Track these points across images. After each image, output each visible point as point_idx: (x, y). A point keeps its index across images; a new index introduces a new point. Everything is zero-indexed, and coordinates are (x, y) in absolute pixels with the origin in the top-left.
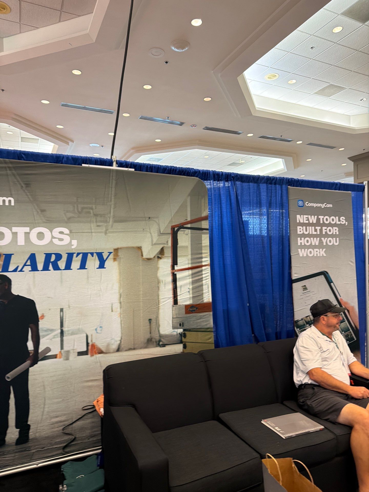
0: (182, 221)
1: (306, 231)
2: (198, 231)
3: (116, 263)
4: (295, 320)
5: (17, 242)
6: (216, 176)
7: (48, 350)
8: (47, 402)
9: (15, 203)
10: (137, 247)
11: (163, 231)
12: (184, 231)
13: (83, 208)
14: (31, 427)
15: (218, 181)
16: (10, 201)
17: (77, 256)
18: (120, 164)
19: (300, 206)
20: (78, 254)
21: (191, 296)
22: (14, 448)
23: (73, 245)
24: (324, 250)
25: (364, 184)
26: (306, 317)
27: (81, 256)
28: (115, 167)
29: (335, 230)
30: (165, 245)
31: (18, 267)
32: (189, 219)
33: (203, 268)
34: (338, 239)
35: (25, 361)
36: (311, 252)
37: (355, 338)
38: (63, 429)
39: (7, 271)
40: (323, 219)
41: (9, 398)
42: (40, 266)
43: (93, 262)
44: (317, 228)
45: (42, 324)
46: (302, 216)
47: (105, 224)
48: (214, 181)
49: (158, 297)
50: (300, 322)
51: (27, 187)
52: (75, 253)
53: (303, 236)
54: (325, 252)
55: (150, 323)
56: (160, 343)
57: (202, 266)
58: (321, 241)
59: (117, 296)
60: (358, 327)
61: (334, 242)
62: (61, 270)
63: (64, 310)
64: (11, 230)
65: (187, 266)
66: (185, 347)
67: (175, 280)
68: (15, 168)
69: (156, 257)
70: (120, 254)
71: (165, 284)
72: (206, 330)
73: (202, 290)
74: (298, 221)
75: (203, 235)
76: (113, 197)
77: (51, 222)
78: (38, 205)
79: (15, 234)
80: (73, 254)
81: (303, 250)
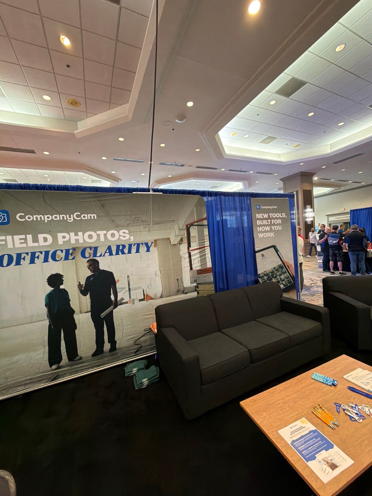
0: (192, 221)
1: (262, 223)
2: (201, 227)
3: (156, 248)
4: (258, 274)
5: (100, 240)
6: (210, 194)
7: (122, 299)
8: (124, 328)
9: (97, 217)
10: (167, 238)
11: (182, 227)
12: (193, 227)
13: (135, 218)
14: (117, 342)
15: (211, 196)
16: (94, 216)
17: (134, 246)
18: (155, 190)
19: (258, 209)
20: (135, 244)
21: (200, 264)
22: (109, 354)
23: (131, 239)
24: (273, 233)
25: (294, 193)
26: (264, 272)
27: (136, 245)
28: (151, 192)
29: (279, 221)
30: (183, 236)
31: (102, 254)
32: (196, 220)
33: (206, 248)
34: (281, 226)
35: (110, 306)
36: (265, 235)
37: (293, 282)
38: (135, 342)
39: (96, 256)
40: (272, 215)
41: (103, 327)
42: (114, 253)
43: (143, 249)
44: (268, 220)
45: (118, 285)
46: (259, 214)
47: (148, 226)
48: (209, 196)
49: (181, 266)
50: (261, 275)
51: (102, 207)
52: (133, 244)
53: (261, 226)
55: (178, 281)
56: (184, 292)
58: (271, 228)
59: (158, 267)
60: (294, 275)
61: (279, 228)
62: (126, 254)
63: (130, 276)
64: (96, 233)
65: (196, 248)
66: (198, 293)
67: (190, 256)
68: (95, 197)
69: (179, 243)
70: (157, 243)
71: (185, 258)
72: (209, 283)
73: (206, 261)
74: (257, 218)
75: (204, 229)
76: (151, 210)
77: (118, 227)
78: (110, 218)
79: (98, 235)
80: (132, 244)
81: (261, 234)
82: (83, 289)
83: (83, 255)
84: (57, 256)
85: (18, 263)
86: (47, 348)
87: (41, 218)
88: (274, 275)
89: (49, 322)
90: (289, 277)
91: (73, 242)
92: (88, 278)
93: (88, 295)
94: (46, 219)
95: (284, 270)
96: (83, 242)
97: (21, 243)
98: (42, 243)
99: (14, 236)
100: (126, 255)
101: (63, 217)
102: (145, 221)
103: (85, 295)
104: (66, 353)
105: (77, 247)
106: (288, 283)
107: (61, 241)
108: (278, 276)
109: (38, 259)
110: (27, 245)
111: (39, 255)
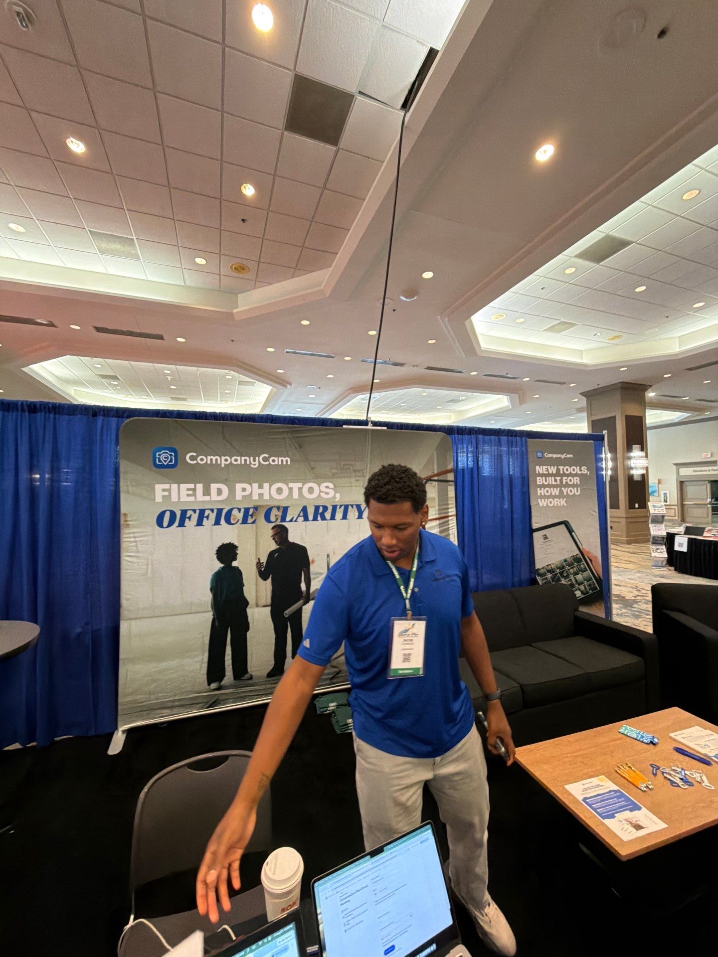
0: (430, 474)
1: (546, 481)
2: (445, 483)
4: (537, 568)
5: (292, 495)
6: (460, 431)
9: (290, 462)
12: (432, 483)
13: (344, 465)
15: (462, 434)
16: (287, 461)
17: (340, 508)
18: (375, 424)
19: (539, 458)
20: (341, 506)
23: (336, 498)
24: (565, 499)
25: (604, 433)
26: (548, 565)
27: (343, 507)
28: (370, 427)
29: (576, 480)
31: (293, 518)
32: (436, 472)
33: (450, 518)
34: (579, 488)
35: (299, 601)
36: (551, 502)
37: (598, 588)
40: (563, 469)
41: (287, 633)
42: (311, 517)
43: (353, 513)
44: (556, 478)
45: (313, 568)
46: (541, 467)
48: (458, 435)
50: (542, 570)
51: (299, 448)
53: (543, 486)
54: (566, 502)
57: (448, 517)
58: (561, 491)
60: (602, 577)
61: (576, 492)
62: (327, 520)
63: (330, 556)
64: (288, 485)
65: (434, 517)
68: (291, 432)
74: (537, 472)
75: (449, 487)
76: (369, 454)
77: (319, 478)
78: (309, 465)
79: (291, 489)
80: (337, 505)
81: (543, 500)
82: (263, 569)
83: (267, 519)
84: (232, 517)
85: (182, 524)
86: (207, 654)
87: (216, 460)
88: (565, 572)
89: (213, 615)
90: (592, 579)
91: (255, 497)
92: (271, 554)
93: (269, 581)
94: (223, 462)
95: (583, 565)
96: (268, 498)
97: (188, 495)
98: (214, 496)
99: (181, 485)
100: (328, 523)
101: (246, 460)
102: (359, 471)
103: (265, 578)
104: (231, 667)
105: (260, 506)
106: (590, 589)
107: (239, 495)
108: (572, 576)
109: (208, 520)
110: (196, 498)
111: (209, 514)
